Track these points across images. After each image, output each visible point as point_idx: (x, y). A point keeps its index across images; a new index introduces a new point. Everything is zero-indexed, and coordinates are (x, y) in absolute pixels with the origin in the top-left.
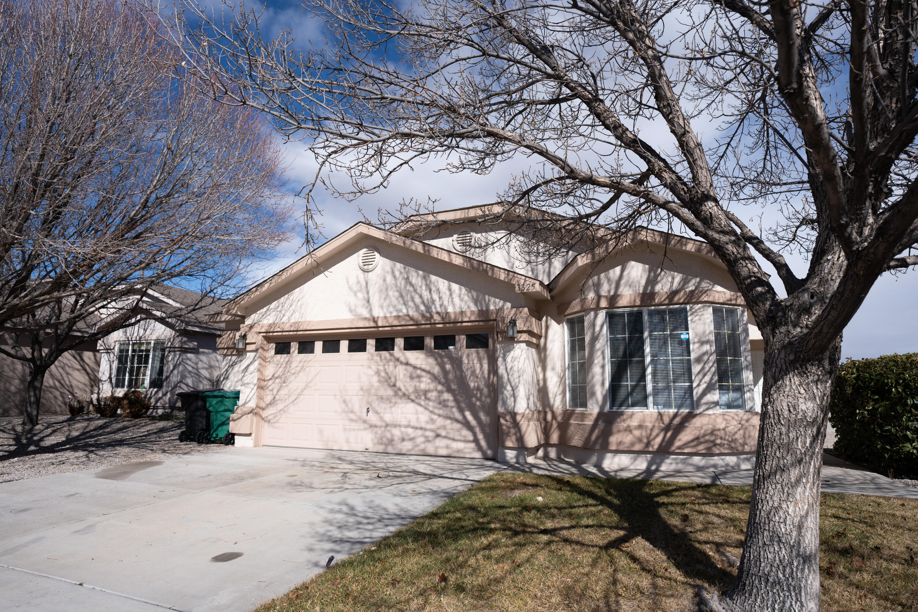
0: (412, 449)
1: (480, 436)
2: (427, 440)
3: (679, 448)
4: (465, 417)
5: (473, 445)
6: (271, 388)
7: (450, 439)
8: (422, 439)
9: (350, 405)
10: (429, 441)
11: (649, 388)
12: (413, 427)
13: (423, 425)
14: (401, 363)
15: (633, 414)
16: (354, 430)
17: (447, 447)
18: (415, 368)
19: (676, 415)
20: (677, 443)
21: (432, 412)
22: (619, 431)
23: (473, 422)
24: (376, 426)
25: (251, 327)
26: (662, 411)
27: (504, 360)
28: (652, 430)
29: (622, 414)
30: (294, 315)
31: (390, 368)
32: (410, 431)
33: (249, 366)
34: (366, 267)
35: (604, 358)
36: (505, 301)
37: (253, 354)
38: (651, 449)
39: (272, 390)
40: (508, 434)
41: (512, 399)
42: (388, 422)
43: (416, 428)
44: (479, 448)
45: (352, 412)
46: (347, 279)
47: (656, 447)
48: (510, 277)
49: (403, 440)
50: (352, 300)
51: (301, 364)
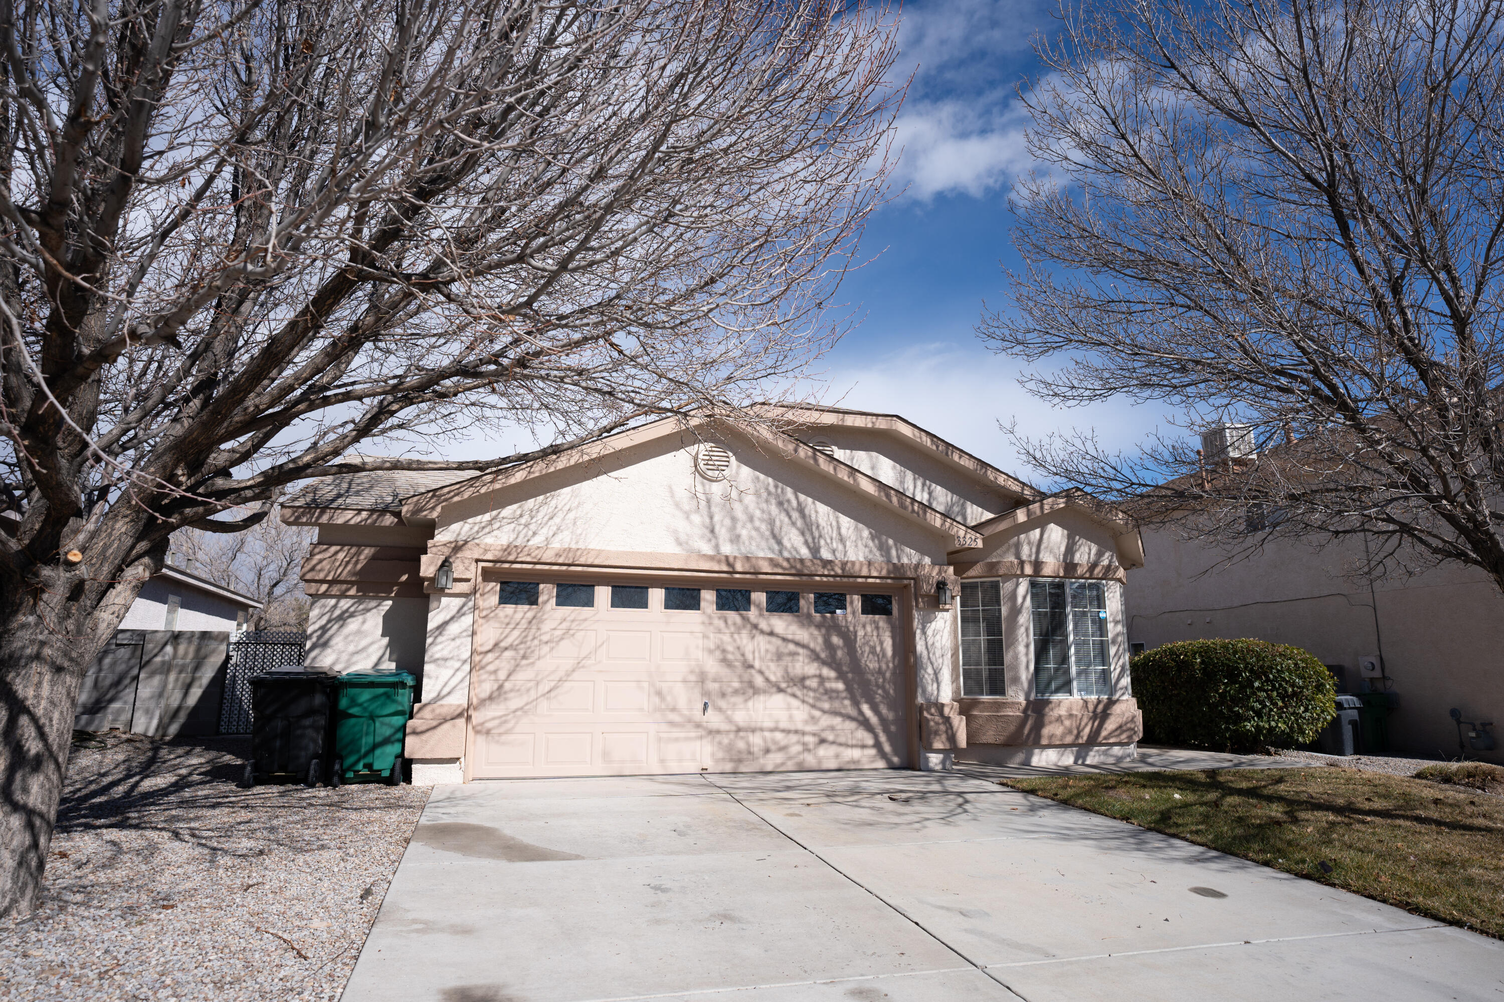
0: (783, 764)
1: (883, 738)
2: (806, 749)
3: (1105, 738)
4: (861, 713)
5: (873, 752)
6: (491, 668)
7: (841, 745)
8: (799, 748)
9: (669, 698)
10: (809, 750)
11: (1074, 670)
12: (783, 731)
13: (800, 726)
14: (762, 632)
15: (1060, 703)
16: (677, 740)
17: (837, 756)
18: (784, 640)
19: (1099, 702)
20: (1104, 733)
21: (813, 706)
22: (1051, 722)
23: (874, 719)
24: (718, 732)
25: (457, 548)
26: (1085, 697)
27: (924, 633)
28: (1081, 719)
29: (1048, 702)
30: (559, 536)
31: (744, 639)
32: (779, 736)
33: (446, 623)
34: (710, 473)
35: (1028, 636)
36: (923, 552)
37: (458, 602)
38: (1080, 741)
39: (495, 672)
40: (936, 733)
41: (935, 685)
42: (742, 724)
43: (787, 732)
44: (882, 754)
45: (674, 710)
46: (670, 487)
47: (1085, 738)
48: (947, 525)
49: (767, 751)
50: (682, 525)
51: (565, 625)
